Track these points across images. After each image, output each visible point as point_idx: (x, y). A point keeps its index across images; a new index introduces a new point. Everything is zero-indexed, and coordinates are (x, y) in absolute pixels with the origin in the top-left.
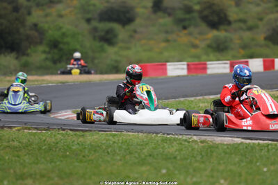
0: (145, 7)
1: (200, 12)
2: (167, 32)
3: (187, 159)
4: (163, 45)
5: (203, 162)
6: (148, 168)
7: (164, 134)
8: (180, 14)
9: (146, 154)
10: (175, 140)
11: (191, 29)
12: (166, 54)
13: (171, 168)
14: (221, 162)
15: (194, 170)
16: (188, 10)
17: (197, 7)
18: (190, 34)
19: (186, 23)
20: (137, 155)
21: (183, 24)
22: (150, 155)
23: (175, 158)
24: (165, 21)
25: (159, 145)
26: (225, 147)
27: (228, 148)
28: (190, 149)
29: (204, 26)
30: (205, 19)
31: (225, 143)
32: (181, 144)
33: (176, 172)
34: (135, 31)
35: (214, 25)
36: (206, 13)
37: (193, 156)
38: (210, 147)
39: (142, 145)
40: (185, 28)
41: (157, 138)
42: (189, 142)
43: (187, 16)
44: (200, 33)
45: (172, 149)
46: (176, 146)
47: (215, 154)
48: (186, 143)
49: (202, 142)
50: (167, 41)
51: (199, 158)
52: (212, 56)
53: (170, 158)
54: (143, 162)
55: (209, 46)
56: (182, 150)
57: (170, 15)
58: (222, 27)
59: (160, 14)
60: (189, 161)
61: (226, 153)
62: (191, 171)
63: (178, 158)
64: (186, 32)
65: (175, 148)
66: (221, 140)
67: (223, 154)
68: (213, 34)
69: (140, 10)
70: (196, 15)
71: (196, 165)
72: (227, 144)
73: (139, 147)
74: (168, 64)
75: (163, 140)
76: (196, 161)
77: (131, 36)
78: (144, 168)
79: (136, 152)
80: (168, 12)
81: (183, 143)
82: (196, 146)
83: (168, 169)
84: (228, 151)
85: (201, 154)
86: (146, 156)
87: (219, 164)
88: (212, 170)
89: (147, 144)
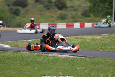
1: (55, 3)
2: (41, 11)
3: (46, 63)
4: (39, 16)
6: (30, 66)
7: (37, 53)
8: (46, 4)
9: (30, 61)
10: (42, 55)
11: (51, 10)
12: (40, 20)
13: (40, 67)
14: (61, 65)
15: (49, 68)
16: (50, 2)
17: (53, 1)
18: (51, 12)
19: (49, 7)
20: (26, 62)
21: (48, 8)
22: (31, 62)
23: (42, 63)
24: (40, 6)
25: (35, 58)
26: (63, 59)
27: (64, 59)
28: (48, 59)
29: (56, 9)
30: (56, 6)
31: (63, 57)
32: (44, 57)
33: (42, 69)
34: (28, 10)
35: (60, 8)
36: (57, 3)
37: (49, 63)
38: (56, 59)
39: (28, 57)
40: (48, 9)
41: (34, 55)
42: (48, 57)
43: (49, 4)
44: (55, 12)
46: (42, 58)
47: (58, 62)
49: (53, 57)
50: (41, 14)
51: (51, 63)
52: (59, 21)
53: (39, 63)
54: (28, 65)
55: (58, 17)
56: (44, 60)
57: (42, 4)
58: (64, 9)
59: (38, 3)
60: (47, 64)
61: (63, 61)
62: (48, 68)
63: (43, 63)
64: (48, 11)
65: (42, 59)
66: (61, 56)
67: (61, 62)
68: (60, 12)
69: (30, 1)
70: (53, 4)
71: (50, 66)
72: (63, 58)
74: (41, 24)
75: (37, 56)
76: (50, 64)
77: (26, 12)
78: (28, 67)
79: (26, 60)
81: (45, 57)
82: (51, 58)
83: (38, 68)
84: (63, 60)
85: (52, 62)
86: (30, 62)
87: (60, 66)
88: (56, 68)
89: (30, 57)
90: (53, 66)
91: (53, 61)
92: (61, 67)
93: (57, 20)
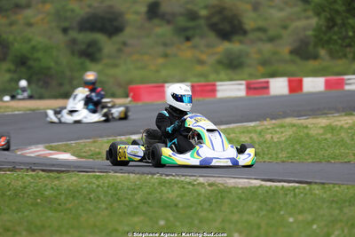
0: (137, 13)
1: (208, 18)
2: (165, 45)
3: (191, 207)
4: (161, 61)
5: (211, 211)
6: (142, 218)
7: (161, 175)
8: (182, 22)
9: (139, 200)
10: (176, 182)
11: (196, 40)
12: (164, 73)
13: (172, 219)
14: (235, 210)
15: (201, 221)
16: (193, 16)
17: (203, 13)
18: (195, 47)
19: (190, 33)
20: (127, 202)
21: (186, 35)
22: (144, 203)
23: (176, 205)
24: (163, 30)
25: (155, 189)
26: (240, 191)
27: (243, 192)
28: (195, 194)
29: (212, 37)
30: (213, 27)
31: (240, 186)
32: (183, 187)
33: (178, 224)
34: (125, 44)
35: (225, 35)
36: (215, 20)
37: (199, 204)
38: (221, 191)
39: (134, 189)
40: (188, 39)
41: (153, 180)
42: (193, 185)
43: (191, 24)
44: (209, 46)
45: (172, 194)
46: (177, 191)
47: (226, 200)
48: (191, 187)
49: (210, 185)
50: (166, 56)
51: (206, 205)
52: (223, 75)
53: (169, 206)
54: (134, 211)
55: (220, 62)
56: (184, 195)
57: (169, 22)
58: (236, 38)
59: (156, 21)
60: (193, 209)
61: (241, 199)
62: (196, 222)
63: (180, 205)
64: (189, 44)
65: (176, 193)
66: (235, 183)
67: (237, 200)
68: (224, 47)
69: (130, 17)
70: (202, 22)
71: (203, 214)
72: (242, 188)
73: (130, 192)
74: (167, 85)
75: (160, 183)
76: (203, 209)
77: (120, 50)
78: (136, 219)
79: (126, 198)
80: (167, 19)
81: (187, 186)
82: (203, 191)
83: (167, 220)
84: (243, 196)
85: (209, 201)
86: (139, 203)
87: (232, 213)
88: (223, 221)
89: (140, 188)
90: (211, 216)
91: (211, 199)
92: (235, 218)
93: (217, 72)
